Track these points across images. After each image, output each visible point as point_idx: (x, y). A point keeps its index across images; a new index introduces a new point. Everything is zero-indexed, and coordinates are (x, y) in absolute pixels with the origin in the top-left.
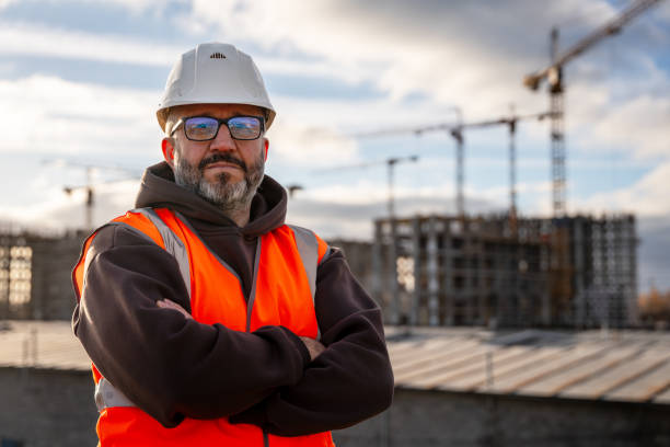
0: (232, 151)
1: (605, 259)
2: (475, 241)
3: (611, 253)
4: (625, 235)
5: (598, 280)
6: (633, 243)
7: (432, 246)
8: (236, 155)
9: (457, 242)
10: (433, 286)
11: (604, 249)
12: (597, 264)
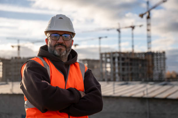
0: (63, 43)
1: (157, 63)
2: (128, 58)
3: (159, 62)
4: (162, 57)
5: (156, 69)
6: (165, 59)
7: (116, 60)
8: (64, 44)
9: (123, 59)
10: (117, 71)
11: (157, 61)
12: (155, 65)
